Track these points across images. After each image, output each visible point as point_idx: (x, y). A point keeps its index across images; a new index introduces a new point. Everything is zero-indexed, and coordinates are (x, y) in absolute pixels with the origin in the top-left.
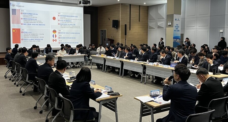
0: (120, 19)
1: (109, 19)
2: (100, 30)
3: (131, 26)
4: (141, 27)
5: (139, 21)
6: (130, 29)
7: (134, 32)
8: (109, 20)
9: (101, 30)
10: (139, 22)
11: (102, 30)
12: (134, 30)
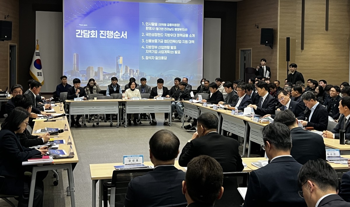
0: (277, 25)
1: (257, 26)
2: (240, 49)
3: (305, 41)
4: (330, 44)
5: (327, 29)
6: (302, 48)
7: (313, 55)
8: (258, 28)
9: (241, 51)
10: (326, 32)
11: (244, 51)
12: (312, 50)
